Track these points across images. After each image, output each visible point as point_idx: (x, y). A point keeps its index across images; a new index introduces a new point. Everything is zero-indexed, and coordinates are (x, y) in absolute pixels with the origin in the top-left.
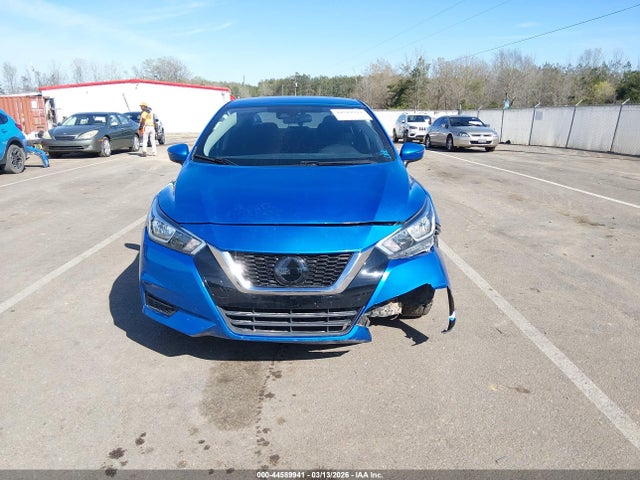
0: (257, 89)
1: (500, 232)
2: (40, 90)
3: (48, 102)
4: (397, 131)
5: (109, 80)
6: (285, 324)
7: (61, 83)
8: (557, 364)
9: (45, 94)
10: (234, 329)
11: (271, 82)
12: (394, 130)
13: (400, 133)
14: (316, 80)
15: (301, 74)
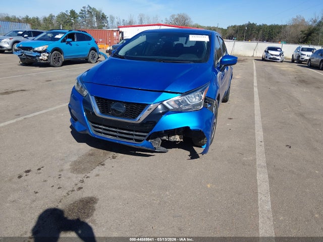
0: (226, 30)
1: (302, 115)
2: (119, 27)
3: (121, 34)
4: (294, 56)
5: (153, 24)
6: (115, 134)
7: (133, 25)
8: (258, 184)
9: (121, 29)
10: (94, 132)
11: (235, 27)
12: (293, 55)
13: (295, 58)
14: (260, 26)
15: (252, 23)
